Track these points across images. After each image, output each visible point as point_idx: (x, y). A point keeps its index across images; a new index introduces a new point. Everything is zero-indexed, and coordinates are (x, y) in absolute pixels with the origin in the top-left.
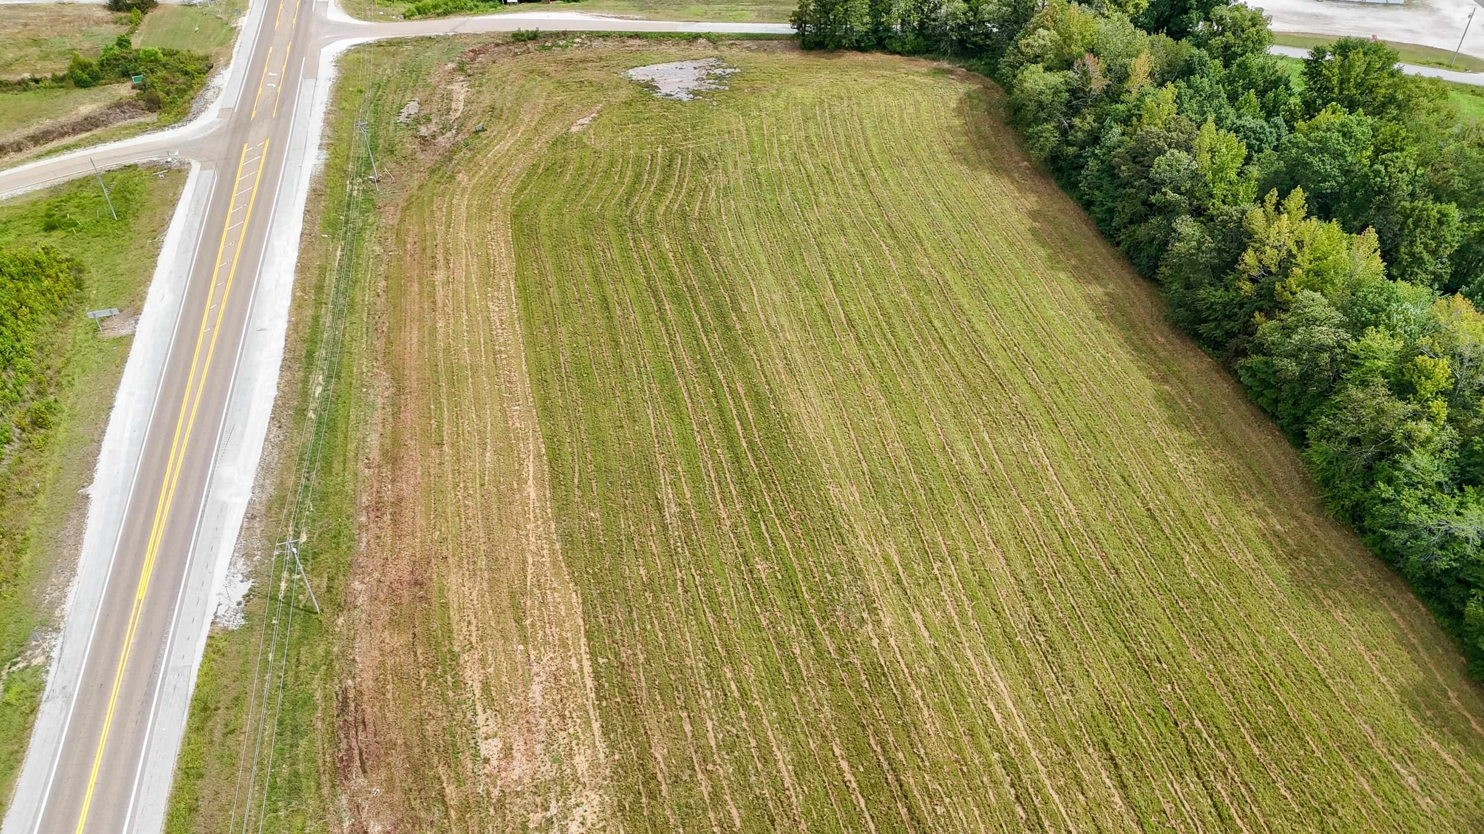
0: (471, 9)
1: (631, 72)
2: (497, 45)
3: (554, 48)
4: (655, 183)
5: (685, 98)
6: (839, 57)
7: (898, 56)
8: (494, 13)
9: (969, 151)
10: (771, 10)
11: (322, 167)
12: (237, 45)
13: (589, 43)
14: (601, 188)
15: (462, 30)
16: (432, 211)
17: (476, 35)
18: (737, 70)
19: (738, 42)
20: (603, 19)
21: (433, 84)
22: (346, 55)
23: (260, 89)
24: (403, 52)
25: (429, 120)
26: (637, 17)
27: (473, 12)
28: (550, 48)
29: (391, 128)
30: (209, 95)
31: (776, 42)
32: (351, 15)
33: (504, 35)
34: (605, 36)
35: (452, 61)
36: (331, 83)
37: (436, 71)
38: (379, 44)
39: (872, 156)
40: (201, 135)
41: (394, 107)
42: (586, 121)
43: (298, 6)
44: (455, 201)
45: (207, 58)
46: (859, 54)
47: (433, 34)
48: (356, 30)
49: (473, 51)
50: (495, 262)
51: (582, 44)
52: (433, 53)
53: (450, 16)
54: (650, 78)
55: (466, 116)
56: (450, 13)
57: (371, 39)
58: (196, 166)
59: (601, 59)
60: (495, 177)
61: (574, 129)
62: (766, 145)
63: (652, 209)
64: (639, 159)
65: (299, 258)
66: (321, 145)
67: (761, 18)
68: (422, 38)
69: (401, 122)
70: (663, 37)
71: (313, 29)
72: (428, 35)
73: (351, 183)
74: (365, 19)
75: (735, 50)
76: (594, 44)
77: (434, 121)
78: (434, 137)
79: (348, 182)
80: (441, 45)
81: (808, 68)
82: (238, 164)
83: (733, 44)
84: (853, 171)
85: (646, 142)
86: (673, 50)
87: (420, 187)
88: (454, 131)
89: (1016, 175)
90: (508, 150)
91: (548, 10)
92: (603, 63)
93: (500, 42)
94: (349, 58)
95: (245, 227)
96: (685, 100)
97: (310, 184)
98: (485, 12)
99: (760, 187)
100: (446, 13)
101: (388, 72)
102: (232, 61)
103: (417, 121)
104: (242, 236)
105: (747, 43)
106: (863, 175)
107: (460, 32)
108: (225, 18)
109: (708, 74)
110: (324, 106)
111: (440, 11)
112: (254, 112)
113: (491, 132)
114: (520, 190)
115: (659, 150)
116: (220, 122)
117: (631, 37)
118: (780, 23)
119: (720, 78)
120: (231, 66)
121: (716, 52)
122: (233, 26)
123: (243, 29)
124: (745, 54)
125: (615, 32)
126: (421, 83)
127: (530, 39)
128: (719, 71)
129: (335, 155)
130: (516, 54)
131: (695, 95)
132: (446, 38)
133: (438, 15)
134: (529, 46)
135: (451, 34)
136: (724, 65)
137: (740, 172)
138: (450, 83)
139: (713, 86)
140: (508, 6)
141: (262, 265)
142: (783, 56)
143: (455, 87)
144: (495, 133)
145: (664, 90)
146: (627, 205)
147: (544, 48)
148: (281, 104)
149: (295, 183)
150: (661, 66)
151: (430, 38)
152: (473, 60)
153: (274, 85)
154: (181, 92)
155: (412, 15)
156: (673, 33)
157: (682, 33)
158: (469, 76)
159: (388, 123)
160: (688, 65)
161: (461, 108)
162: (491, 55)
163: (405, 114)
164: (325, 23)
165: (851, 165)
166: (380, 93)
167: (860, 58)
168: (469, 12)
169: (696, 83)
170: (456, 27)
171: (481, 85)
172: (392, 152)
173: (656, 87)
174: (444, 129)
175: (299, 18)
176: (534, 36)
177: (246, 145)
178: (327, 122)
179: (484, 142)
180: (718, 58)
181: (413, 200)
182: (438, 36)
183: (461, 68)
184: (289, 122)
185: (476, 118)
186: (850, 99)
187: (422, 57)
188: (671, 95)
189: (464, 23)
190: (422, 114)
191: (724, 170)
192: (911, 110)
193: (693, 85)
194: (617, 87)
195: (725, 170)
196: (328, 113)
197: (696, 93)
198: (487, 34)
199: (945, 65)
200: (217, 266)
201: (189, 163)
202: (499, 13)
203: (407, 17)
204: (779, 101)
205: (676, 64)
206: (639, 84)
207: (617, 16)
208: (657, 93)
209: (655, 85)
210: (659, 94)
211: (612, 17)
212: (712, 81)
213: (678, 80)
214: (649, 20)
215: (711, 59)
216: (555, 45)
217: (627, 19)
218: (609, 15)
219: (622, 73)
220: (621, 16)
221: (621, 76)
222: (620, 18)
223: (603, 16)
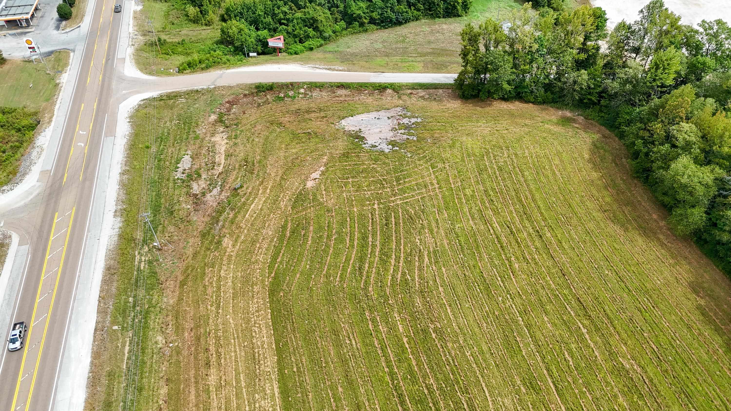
0: (225, 63)
1: (343, 122)
2: (245, 95)
3: (286, 99)
4: (378, 245)
5: (387, 149)
6: (490, 105)
7: (531, 105)
8: (240, 66)
9: (615, 207)
10: (432, 61)
11: (116, 238)
12: (58, 102)
13: (310, 94)
14: (337, 254)
15: (221, 83)
16: (205, 286)
17: (230, 87)
18: (419, 120)
19: (414, 92)
20: (318, 71)
21: (201, 136)
22: (137, 110)
23: (72, 149)
24: (178, 105)
25: (200, 176)
26: (341, 68)
27: (227, 65)
28: (282, 99)
29: (171, 185)
30: (34, 154)
31: (441, 91)
32: (141, 70)
33: (249, 86)
34: (320, 86)
35: (214, 113)
36: (125, 140)
37: (203, 122)
38: (161, 98)
39: (541, 213)
40: (22, 203)
41: (173, 161)
42: (316, 175)
43: (104, 62)
44: (222, 273)
45: (36, 114)
46: (503, 103)
47: (199, 87)
48: (144, 85)
49: (228, 102)
50: (259, 355)
51: (305, 94)
52: (200, 105)
53: (211, 69)
54: (357, 129)
55: (226, 172)
56: (210, 67)
57: (155, 94)
58: (15, 239)
59: (321, 110)
60: (253, 242)
61: (310, 184)
62: (456, 201)
63: (380, 279)
64: (362, 216)
65: (92, 363)
66: (116, 211)
67: (426, 69)
68: (192, 91)
69: (178, 179)
70: (361, 87)
71: (114, 84)
72: (196, 88)
73: (139, 253)
74: (151, 73)
75: (414, 99)
76: (314, 94)
77: (204, 176)
78: (204, 194)
79: (137, 253)
80: (205, 97)
81: (469, 118)
82: (47, 239)
83: (411, 93)
84: (531, 231)
85: (365, 198)
86: (370, 100)
87: (195, 255)
88: (219, 188)
89: (661, 237)
90: (261, 209)
91: (278, 63)
92: (322, 114)
93: (247, 92)
94: (139, 114)
95: (48, 320)
96: (387, 151)
97: (106, 260)
98: (234, 65)
99: (463, 252)
100: (207, 67)
101: (168, 124)
102: (54, 119)
103: (190, 177)
104: (44, 335)
105: (422, 93)
106: (541, 236)
107: (218, 85)
108: (52, 74)
109: (399, 124)
110: (120, 166)
111: (203, 66)
112: (66, 175)
113: (248, 188)
114: (274, 258)
115: (376, 206)
116: (39, 186)
117: (338, 87)
118: (441, 73)
119: (407, 127)
120: (53, 124)
121: (401, 102)
122: (58, 81)
123: (64, 85)
124: (421, 103)
125: (327, 83)
126: (192, 135)
127: (268, 90)
128: (406, 121)
129: (127, 222)
130: (259, 105)
131: (393, 146)
132: (209, 91)
133: (202, 69)
134: (268, 96)
135: (213, 86)
136: (409, 114)
137: (442, 232)
138: (213, 135)
139: (405, 137)
140: (250, 59)
141: (58, 378)
142: (449, 105)
143: (217, 138)
144: (250, 189)
145: (371, 141)
146: (361, 274)
147: (280, 99)
148: (86, 168)
149: (94, 260)
150: (364, 116)
151: (197, 91)
152: (229, 110)
153: (83, 145)
154: (15, 149)
155: (184, 69)
156: (367, 83)
157: (375, 83)
158: (227, 127)
159: (168, 180)
160: (383, 114)
161: (223, 161)
162: (242, 106)
163: (180, 170)
164: (122, 79)
165: (527, 224)
166: (162, 146)
167: (505, 106)
168: (224, 66)
169: (391, 134)
170: (215, 81)
171: (236, 137)
172: (172, 213)
173: (364, 138)
174: (212, 184)
175: (104, 75)
176: (270, 88)
177: (57, 214)
178: (123, 185)
179: (243, 200)
180: (405, 108)
181: (189, 271)
182: (203, 89)
183: (220, 121)
184: (92, 184)
185: (235, 173)
186: (507, 148)
187: (192, 109)
188: (376, 146)
189: (221, 77)
190: (194, 170)
191: (429, 230)
192: (557, 162)
193: (390, 135)
194: (336, 139)
195: (431, 231)
196: (122, 174)
197: (393, 143)
198: (238, 85)
199: (568, 114)
200: (20, 379)
201: (10, 237)
202: (244, 65)
203: (181, 71)
204: (455, 151)
205: (374, 114)
206: (351, 135)
207: (326, 67)
208: (365, 144)
209: (362, 135)
210: (367, 145)
211: (323, 68)
212: (403, 131)
213: (378, 130)
214: (349, 71)
215: (399, 109)
216: (286, 96)
217: (334, 70)
218: (321, 67)
219: (337, 124)
220: (329, 67)
221: (337, 127)
222: (329, 69)
223: (317, 68)
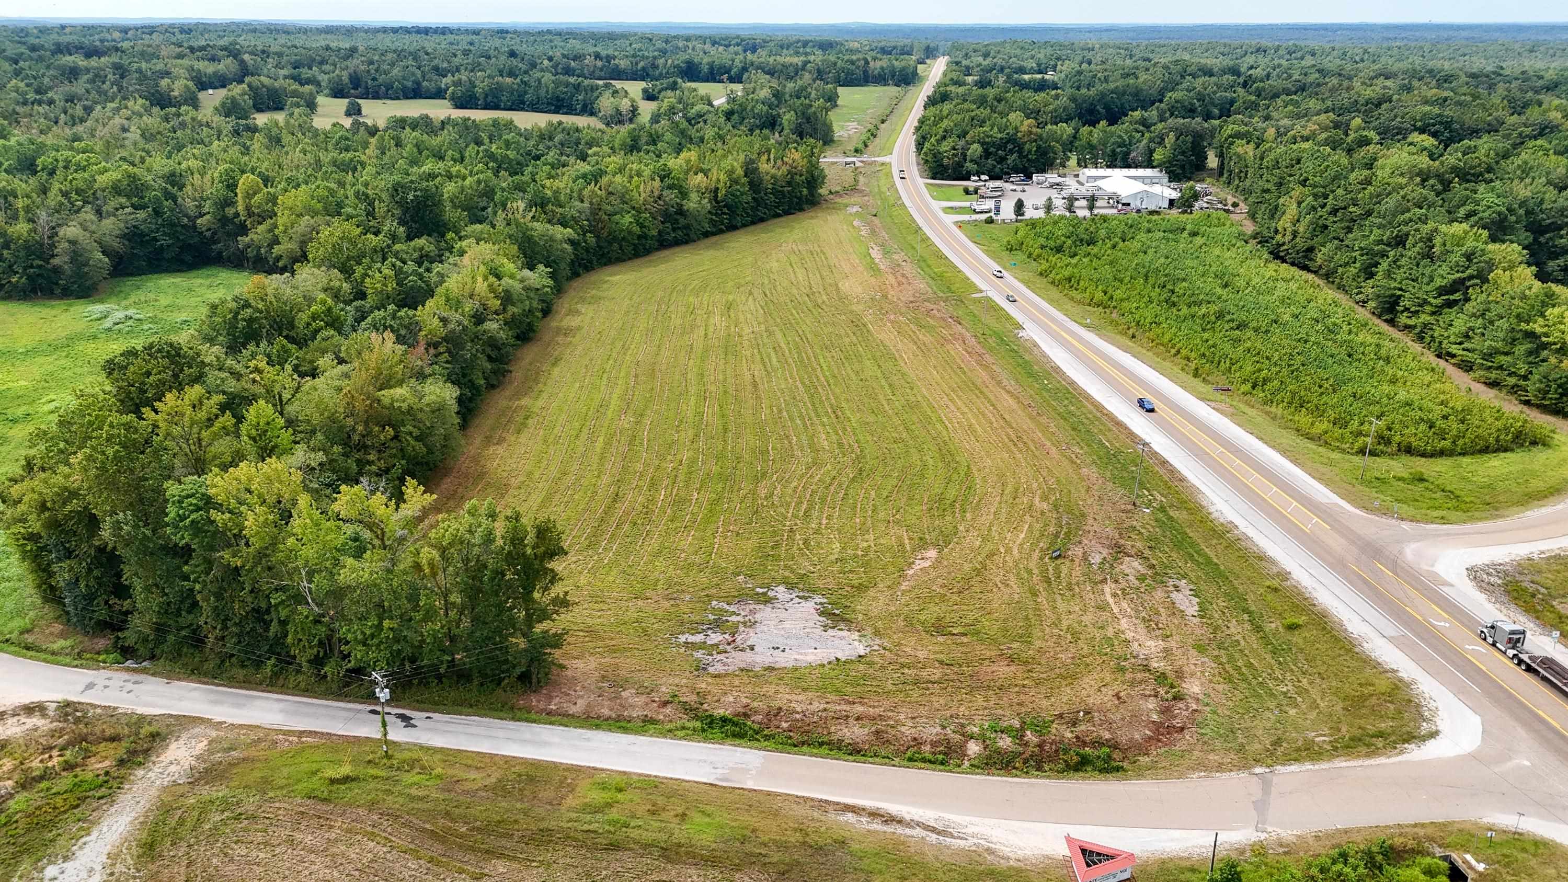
1: (861, 650)
3: (1017, 724)
5: (781, 592)
18: (684, 638)
20: (928, 815)
26: (850, 817)
34: (918, 757)
42: (921, 564)
54: (831, 632)
59: (918, 687)
61: (931, 554)
70: (796, 741)
76: (938, 731)
83: (666, 705)
86: (781, 698)
92: (913, 675)
96: (781, 587)
109: (733, 635)
119: (718, 625)
121: (703, 686)
124: (655, 679)
128: (715, 639)
131: (764, 596)
139: (731, 610)
145: (809, 607)
160: (762, 658)
169: (758, 617)
173: (821, 614)
180: (701, 668)
188: (801, 598)
193: (765, 613)
197: (767, 600)
205: (783, 660)
206: (848, 621)
207: (900, 830)
208: (821, 603)
209: (821, 619)
210: (818, 601)
211: (910, 824)
212: (734, 618)
213: (787, 625)
214: (822, 805)
215: (719, 668)
216: (1018, 735)
217: (874, 814)
218: (918, 832)
219: (876, 648)
220: (889, 829)
221: (878, 641)
222: (890, 819)
223: (933, 830)
